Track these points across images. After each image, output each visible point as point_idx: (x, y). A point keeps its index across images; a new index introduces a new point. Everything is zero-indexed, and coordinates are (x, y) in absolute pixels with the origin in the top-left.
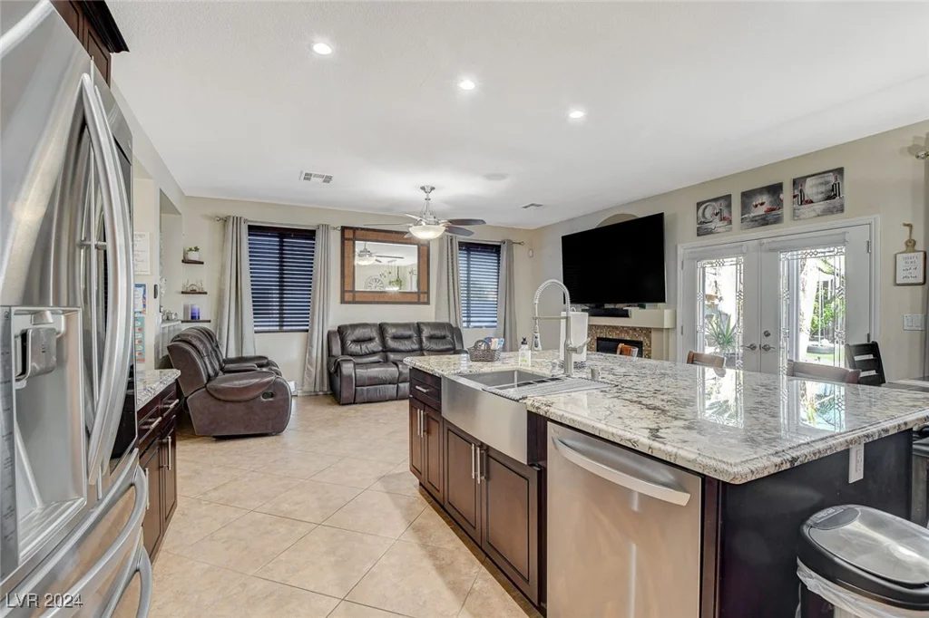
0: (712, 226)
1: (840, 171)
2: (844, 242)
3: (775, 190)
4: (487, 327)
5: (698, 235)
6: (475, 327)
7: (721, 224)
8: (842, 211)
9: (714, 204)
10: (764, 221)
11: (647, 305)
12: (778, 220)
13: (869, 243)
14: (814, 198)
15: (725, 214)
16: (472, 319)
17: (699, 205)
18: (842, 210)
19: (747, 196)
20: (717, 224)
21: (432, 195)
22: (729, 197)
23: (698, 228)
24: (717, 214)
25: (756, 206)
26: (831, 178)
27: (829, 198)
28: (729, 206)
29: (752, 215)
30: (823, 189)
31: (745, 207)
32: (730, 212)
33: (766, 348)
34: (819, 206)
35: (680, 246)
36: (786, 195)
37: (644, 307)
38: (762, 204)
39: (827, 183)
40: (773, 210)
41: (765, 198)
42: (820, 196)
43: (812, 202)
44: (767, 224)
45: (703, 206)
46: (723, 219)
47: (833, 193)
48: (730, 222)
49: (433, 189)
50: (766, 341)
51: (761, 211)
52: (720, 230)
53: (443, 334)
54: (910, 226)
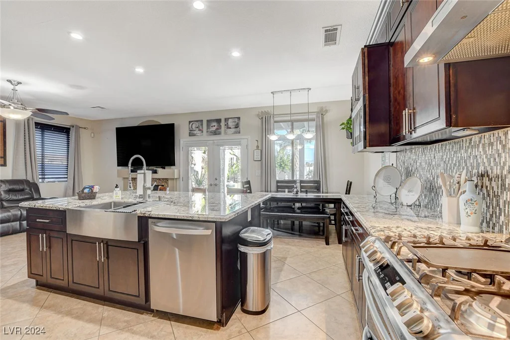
0: (195, 132)
1: (239, 118)
2: (240, 144)
3: (219, 121)
4: (59, 181)
5: (190, 136)
6: (49, 182)
7: (199, 132)
8: (240, 133)
9: (196, 123)
10: (216, 133)
11: (166, 167)
12: (220, 134)
13: (247, 146)
15: (201, 128)
16: (46, 177)
17: (190, 122)
19: (209, 122)
20: (197, 132)
21: (18, 88)
22: (202, 121)
23: (189, 133)
24: (197, 127)
25: (212, 126)
26: (236, 120)
27: (236, 128)
28: (202, 125)
29: (211, 130)
30: (234, 124)
31: (208, 126)
32: (202, 128)
33: (216, 186)
34: (233, 130)
35: (182, 139)
36: (223, 124)
37: (164, 168)
38: (214, 126)
39: (235, 122)
40: (218, 129)
41: (215, 124)
42: (234, 126)
43: (230, 128)
44: (216, 134)
45: (192, 123)
46: (200, 130)
47: (237, 126)
48: (202, 132)
49: (19, 83)
50: (216, 182)
51: (214, 129)
52: (198, 135)
53: (21, 187)
54: (257, 141)
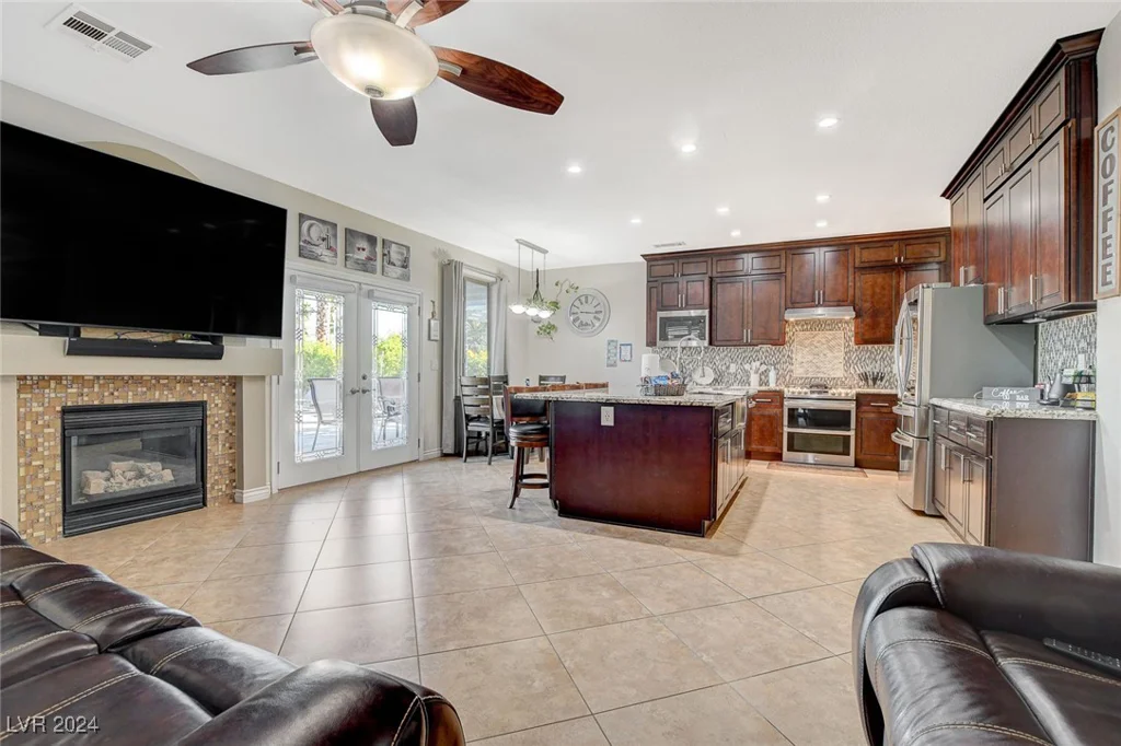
0: (318, 251)
3: (372, 240)
5: (300, 255)
7: (327, 253)
9: (321, 225)
10: (366, 266)
12: (373, 271)
13: (420, 308)
14: (395, 262)
15: (332, 243)
17: (303, 218)
18: (408, 279)
19: (350, 234)
20: (321, 250)
22: (335, 226)
23: (302, 246)
24: (324, 240)
25: (359, 249)
27: (403, 267)
28: (335, 236)
29: (356, 256)
31: (348, 246)
32: (336, 243)
33: (364, 392)
34: (399, 271)
36: (379, 250)
38: (364, 250)
39: (402, 254)
41: (364, 244)
44: (367, 271)
45: (309, 222)
46: (329, 248)
48: (335, 255)
50: (364, 384)
51: (363, 256)
52: (327, 259)
54: (434, 302)
